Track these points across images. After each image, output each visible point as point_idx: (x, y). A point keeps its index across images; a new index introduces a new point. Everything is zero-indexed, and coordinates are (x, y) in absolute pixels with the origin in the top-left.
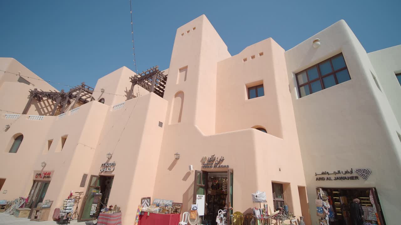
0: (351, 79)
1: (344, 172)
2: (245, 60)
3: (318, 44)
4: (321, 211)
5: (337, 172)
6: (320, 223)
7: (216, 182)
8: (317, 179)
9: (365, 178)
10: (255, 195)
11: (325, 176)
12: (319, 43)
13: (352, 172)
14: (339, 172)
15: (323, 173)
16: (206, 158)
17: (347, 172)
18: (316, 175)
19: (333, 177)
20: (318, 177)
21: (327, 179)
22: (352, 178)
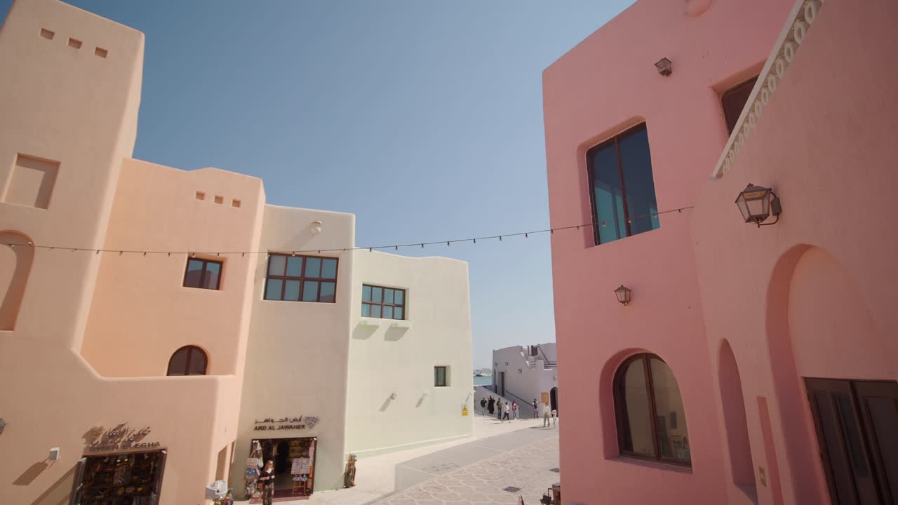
0: (335, 302)
1: (292, 420)
2: (200, 196)
3: (317, 230)
4: (252, 473)
5: (284, 419)
6: (245, 489)
7: (97, 467)
8: (256, 428)
9: (311, 426)
10: (216, 490)
11: (268, 425)
12: (319, 229)
13: (300, 419)
14: (286, 419)
15: (267, 421)
16: (101, 429)
17: (295, 420)
18: (256, 423)
19: (277, 425)
20: (258, 425)
21: (270, 428)
22: (298, 427)
